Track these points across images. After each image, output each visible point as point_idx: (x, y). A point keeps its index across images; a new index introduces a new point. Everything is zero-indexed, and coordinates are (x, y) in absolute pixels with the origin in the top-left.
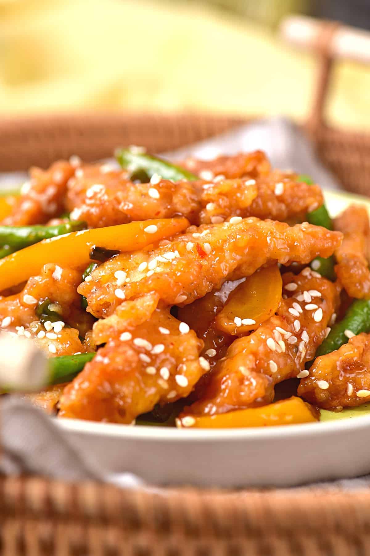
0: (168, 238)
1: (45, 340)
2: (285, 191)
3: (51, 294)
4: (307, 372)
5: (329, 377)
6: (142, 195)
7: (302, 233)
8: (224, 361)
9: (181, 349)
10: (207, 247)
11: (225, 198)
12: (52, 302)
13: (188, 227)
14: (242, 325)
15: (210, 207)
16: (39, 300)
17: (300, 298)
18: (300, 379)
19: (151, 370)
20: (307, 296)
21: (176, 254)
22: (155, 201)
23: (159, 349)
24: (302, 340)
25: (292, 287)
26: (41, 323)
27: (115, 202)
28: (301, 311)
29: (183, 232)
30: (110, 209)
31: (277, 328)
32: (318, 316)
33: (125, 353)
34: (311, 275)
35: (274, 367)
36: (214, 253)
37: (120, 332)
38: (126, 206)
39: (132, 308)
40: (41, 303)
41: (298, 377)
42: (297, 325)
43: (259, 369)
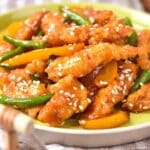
0: (77, 51)
4: (125, 100)
5: (133, 102)
11: (98, 35)
13: (84, 46)
14: (103, 84)
15: (92, 39)
17: (124, 72)
19: (70, 104)
20: (126, 71)
23: (73, 96)
24: (124, 88)
25: (121, 67)
26: (32, 81)
28: (124, 77)
29: (83, 48)
31: (115, 86)
32: (130, 79)
33: (61, 99)
34: (128, 62)
36: (93, 58)
37: (60, 90)
40: (32, 73)
41: (122, 102)
42: (122, 83)
43: (108, 101)
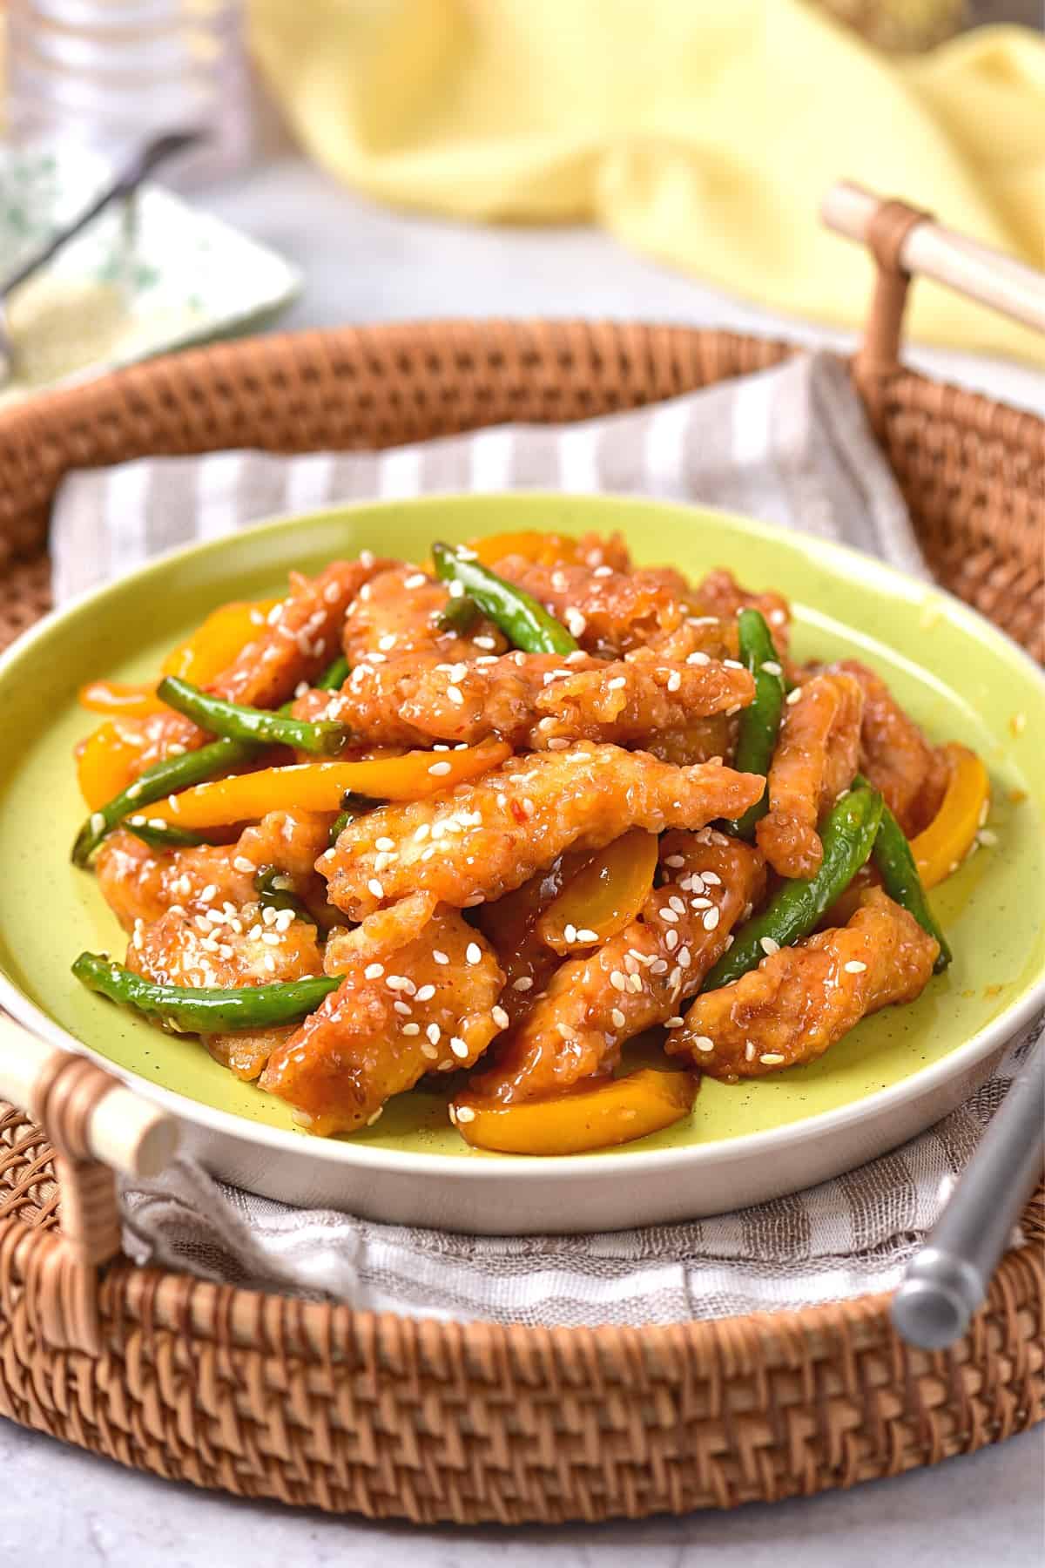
0: (469, 782)
1: (260, 943)
2: (683, 684)
3: (279, 859)
4: (679, 1021)
5: (716, 1032)
6: (438, 692)
7: (688, 786)
8: (543, 999)
9: (466, 990)
10: (528, 805)
11: (573, 708)
12: (279, 871)
13: (507, 758)
14: (577, 940)
15: (545, 724)
16: (259, 868)
17: (685, 885)
18: (670, 1029)
19: (412, 1029)
20: (695, 883)
21: (475, 818)
22: (457, 708)
23: (427, 993)
24: (677, 964)
25: (677, 861)
26: (259, 907)
27: (394, 698)
28: (683, 911)
29: (498, 768)
30: (385, 712)
31: (632, 952)
32: (711, 921)
33: (367, 1004)
34: (710, 840)
35: (619, 1019)
36: (538, 817)
37: (367, 963)
38: (410, 711)
39: (389, 922)
40: (261, 874)
41: (667, 1026)
42: (672, 937)
43: (593, 1025)
